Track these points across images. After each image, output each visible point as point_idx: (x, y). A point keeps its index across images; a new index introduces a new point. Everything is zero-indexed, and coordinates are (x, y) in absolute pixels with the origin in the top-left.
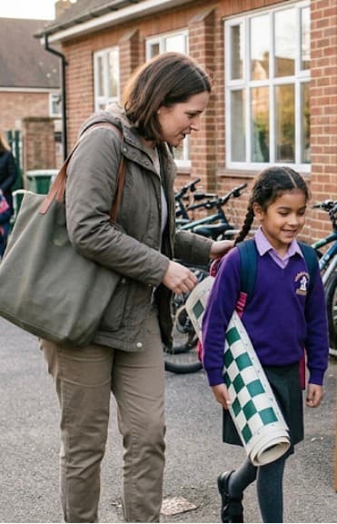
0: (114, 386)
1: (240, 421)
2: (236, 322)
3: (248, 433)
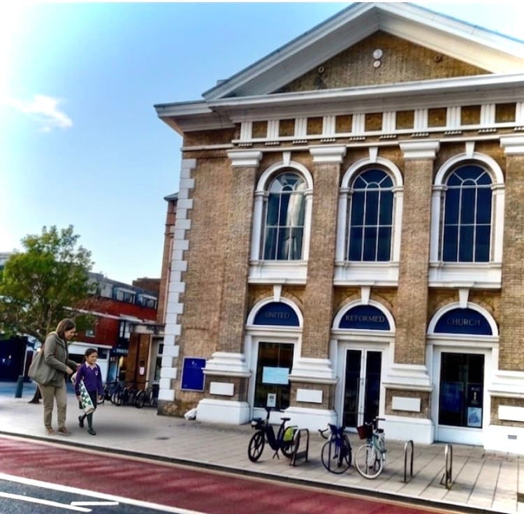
0: (55, 393)
1: (83, 403)
2: (82, 383)
3: (85, 407)
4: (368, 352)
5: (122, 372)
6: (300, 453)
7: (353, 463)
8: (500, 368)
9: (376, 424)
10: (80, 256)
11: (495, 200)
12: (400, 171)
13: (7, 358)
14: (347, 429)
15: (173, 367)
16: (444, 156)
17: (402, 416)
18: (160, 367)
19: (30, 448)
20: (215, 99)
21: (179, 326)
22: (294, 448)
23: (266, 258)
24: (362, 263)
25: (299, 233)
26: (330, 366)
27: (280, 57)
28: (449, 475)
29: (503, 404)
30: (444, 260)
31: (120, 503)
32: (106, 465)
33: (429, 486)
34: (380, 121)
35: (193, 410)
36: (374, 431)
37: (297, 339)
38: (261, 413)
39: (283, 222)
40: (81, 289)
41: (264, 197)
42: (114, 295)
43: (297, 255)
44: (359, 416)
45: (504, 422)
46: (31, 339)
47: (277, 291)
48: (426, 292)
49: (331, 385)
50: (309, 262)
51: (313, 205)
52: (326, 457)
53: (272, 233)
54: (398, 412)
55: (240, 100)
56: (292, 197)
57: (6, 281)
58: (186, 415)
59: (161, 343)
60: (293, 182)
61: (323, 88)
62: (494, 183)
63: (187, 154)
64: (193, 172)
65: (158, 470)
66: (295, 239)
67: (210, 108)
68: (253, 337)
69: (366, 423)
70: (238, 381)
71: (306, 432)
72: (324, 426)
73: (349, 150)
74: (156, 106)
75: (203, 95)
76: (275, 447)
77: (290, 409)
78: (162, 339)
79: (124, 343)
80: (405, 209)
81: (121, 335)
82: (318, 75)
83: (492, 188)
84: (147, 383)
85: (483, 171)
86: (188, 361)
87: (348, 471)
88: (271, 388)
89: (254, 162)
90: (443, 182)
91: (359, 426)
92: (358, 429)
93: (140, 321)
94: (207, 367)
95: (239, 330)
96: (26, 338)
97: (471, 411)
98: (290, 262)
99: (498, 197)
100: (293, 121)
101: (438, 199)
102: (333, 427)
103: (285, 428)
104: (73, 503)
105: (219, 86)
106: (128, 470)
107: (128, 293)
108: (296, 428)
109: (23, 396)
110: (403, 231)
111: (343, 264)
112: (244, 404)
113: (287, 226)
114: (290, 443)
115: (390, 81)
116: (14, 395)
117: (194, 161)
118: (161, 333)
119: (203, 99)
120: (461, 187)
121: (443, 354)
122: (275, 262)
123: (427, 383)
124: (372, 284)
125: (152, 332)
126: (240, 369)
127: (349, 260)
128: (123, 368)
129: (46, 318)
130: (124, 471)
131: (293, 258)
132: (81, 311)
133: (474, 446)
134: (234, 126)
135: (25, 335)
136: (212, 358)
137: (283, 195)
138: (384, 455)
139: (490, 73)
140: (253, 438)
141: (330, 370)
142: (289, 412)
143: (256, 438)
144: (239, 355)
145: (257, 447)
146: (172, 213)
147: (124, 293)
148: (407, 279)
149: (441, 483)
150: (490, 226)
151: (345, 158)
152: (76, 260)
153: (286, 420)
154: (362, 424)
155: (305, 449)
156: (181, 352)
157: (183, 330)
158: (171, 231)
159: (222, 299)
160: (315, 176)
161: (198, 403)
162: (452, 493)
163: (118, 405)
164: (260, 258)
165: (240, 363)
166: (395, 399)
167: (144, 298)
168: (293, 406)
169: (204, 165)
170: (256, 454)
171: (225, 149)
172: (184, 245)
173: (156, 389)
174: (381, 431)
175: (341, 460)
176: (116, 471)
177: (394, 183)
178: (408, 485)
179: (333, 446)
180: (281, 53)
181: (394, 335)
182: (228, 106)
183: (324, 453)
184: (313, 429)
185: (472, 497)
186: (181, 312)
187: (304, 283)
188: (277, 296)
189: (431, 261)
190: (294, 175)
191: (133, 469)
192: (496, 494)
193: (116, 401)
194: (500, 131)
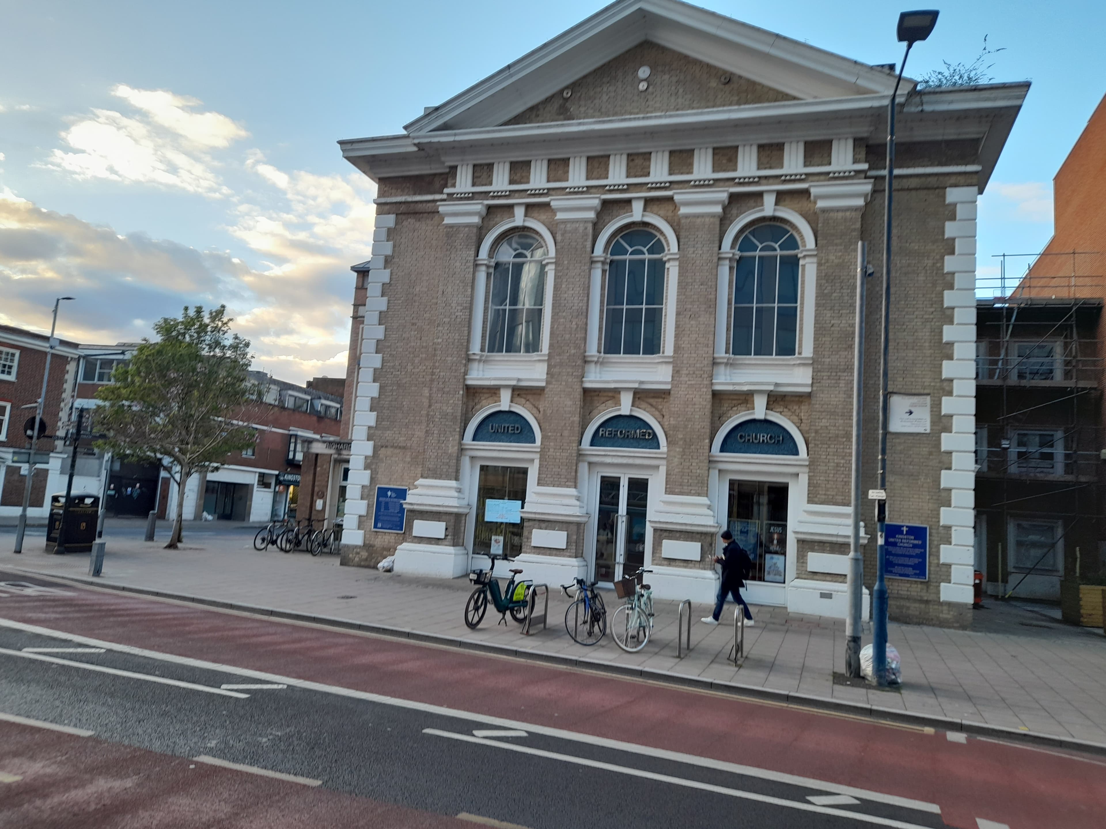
4: (630, 479)
5: (292, 506)
6: (536, 618)
7: (608, 631)
8: (810, 501)
9: (640, 577)
10: (235, 347)
11: (803, 270)
12: (675, 232)
13: (133, 487)
14: (601, 584)
15: (362, 498)
16: (734, 211)
17: (676, 566)
18: (344, 500)
19: (167, 610)
20: (422, 133)
21: (371, 443)
22: (527, 612)
23: (491, 350)
24: (622, 357)
25: (536, 316)
26: (578, 499)
27: (511, 76)
28: (739, 647)
29: (813, 550)
30: (734, 353)
31: (289, 686)
32: (269, 634)
33: (712, 662)
34: (648, 163)
35: (389, 559)
36: (638, 588)
37: (532, 461)
38: (483, 563)
39: (514, 301)
40: (236, 393)
41: (488, 267)
42: (281, 401)
43: (533, 346)
44: (617, 566)
45: (815, 575)
46: (166, 461)
47: (505, 396)
48: (709, 396)
49: (578, 524)
50: (550, 355)
51: (556, 277)
52: (571, 623)
53: (499, 314)
54: (671, 561)
55: (455, 135)
56: (526, 268)
57: (133, 382)
58: (380, 565)
59: (345, 466)
60: (527, 247)
61: (569, 119)
62: (801, 248)
63: (382, 208)
64: (391, 234)
65: (342, 640)
66: (531, 324)
67: (415, 145)
68: (472, 458)
69: (627, 576)
70: (452, 519)
71: (544, 587)
72: (570, 581)
73: (605, 203)
74: (341, 143)
75: (406, 128)
76: (501, 609)
77: (522, 556)
78: (348, 461)
79: (294, 466)
80: (680, 283)
81: (291, 456)
82: (561, 101)
83: (799, 256)
84: (326, 522)
85: (789, 232)
86: (382, 492)
87: (602, 642)
88: (496, 527)
89: (475, 220)
90: (733, 247)
91: (616, 580)
92: (616, 584)
93: (318, 437)
94: (409, 499)
95: (453, 449)
96: (160, 460)
97: (771, 561)
98: (522, 355)
99: (808, 267)
100: (528, 163)
101: (726, 269)
102: (580, 582)
103: (516, 583)
104: (224, 686)
105: (426, 116)
106: (300, 640)
107: (300, 398)
108: (530, 583)
109: (155, 538)
110: (678, 314)
111: (596, 359)
112: (459, 550)
113: (520, 306)
114: (523, 603)
115: (659, 109)
116: (144, 537)
117: (392, 217)
118: (344, 452)
119: (404, 132)
120: (758, 253)
121: (732, 483)
122: (503, 356)
123: (711, 522)
124: (636, 385)
125: (332, 451)
126: (454, 503)
127: (605, 353)
128: (293, 500)
129: (188, 433)
130: (294, 642)
131: (527, 351)
132: (235, 422)
133: (774, 607)
134: (447, 170)
135: (159, 456)
136: (416, 487)
137: (514, 264)
138: (651, 620)
139: (795, 98)
140: (472, 597)
141: (578, 503)
142: (519, 561)
143: (476, 597)
144: (453, 483)
145: (476, 609)
146: (361, 288)
147: (296, 398)
148: (684, 378)
149: (728, 659)
150: (796, 308)
151: (599, 215)
152: (229, 353)
153: (516, 572)
154: (621, 579)
155: (543, 613)
156: (372, 479)
157: (376, 449)
158: (360, 314)
159: (430, 406)
160: (559, 238)
161: (396, 549)
162: (742, 671)
163: (286, 551)
164: (482, 350)
165: (456, 494)
166: (665, 542)
167: (322, 405)
168: (526, 553)
169: (405, 223)
170: (476, 619)
171: (434, 201)
172: (379, 332)
173: (339, 529)
174: (647, 587)
175: (592, 626)
176: (284, 643)
177: (666, 249)
178: (683, 662)
179: (581, 607)
180: (512, 70)
181: (665, 456)
182: (439, 142)
183: (569, 617)
184: (555, 584)
185: (771, 678)
186: (373, 423)
187: (543, 384)
188: (505, 403)
189: (716, 355)
190: (526, 237)
191: (306, 639)
192: (804, 674)
193: (284, 546)
194: (811, 178)
